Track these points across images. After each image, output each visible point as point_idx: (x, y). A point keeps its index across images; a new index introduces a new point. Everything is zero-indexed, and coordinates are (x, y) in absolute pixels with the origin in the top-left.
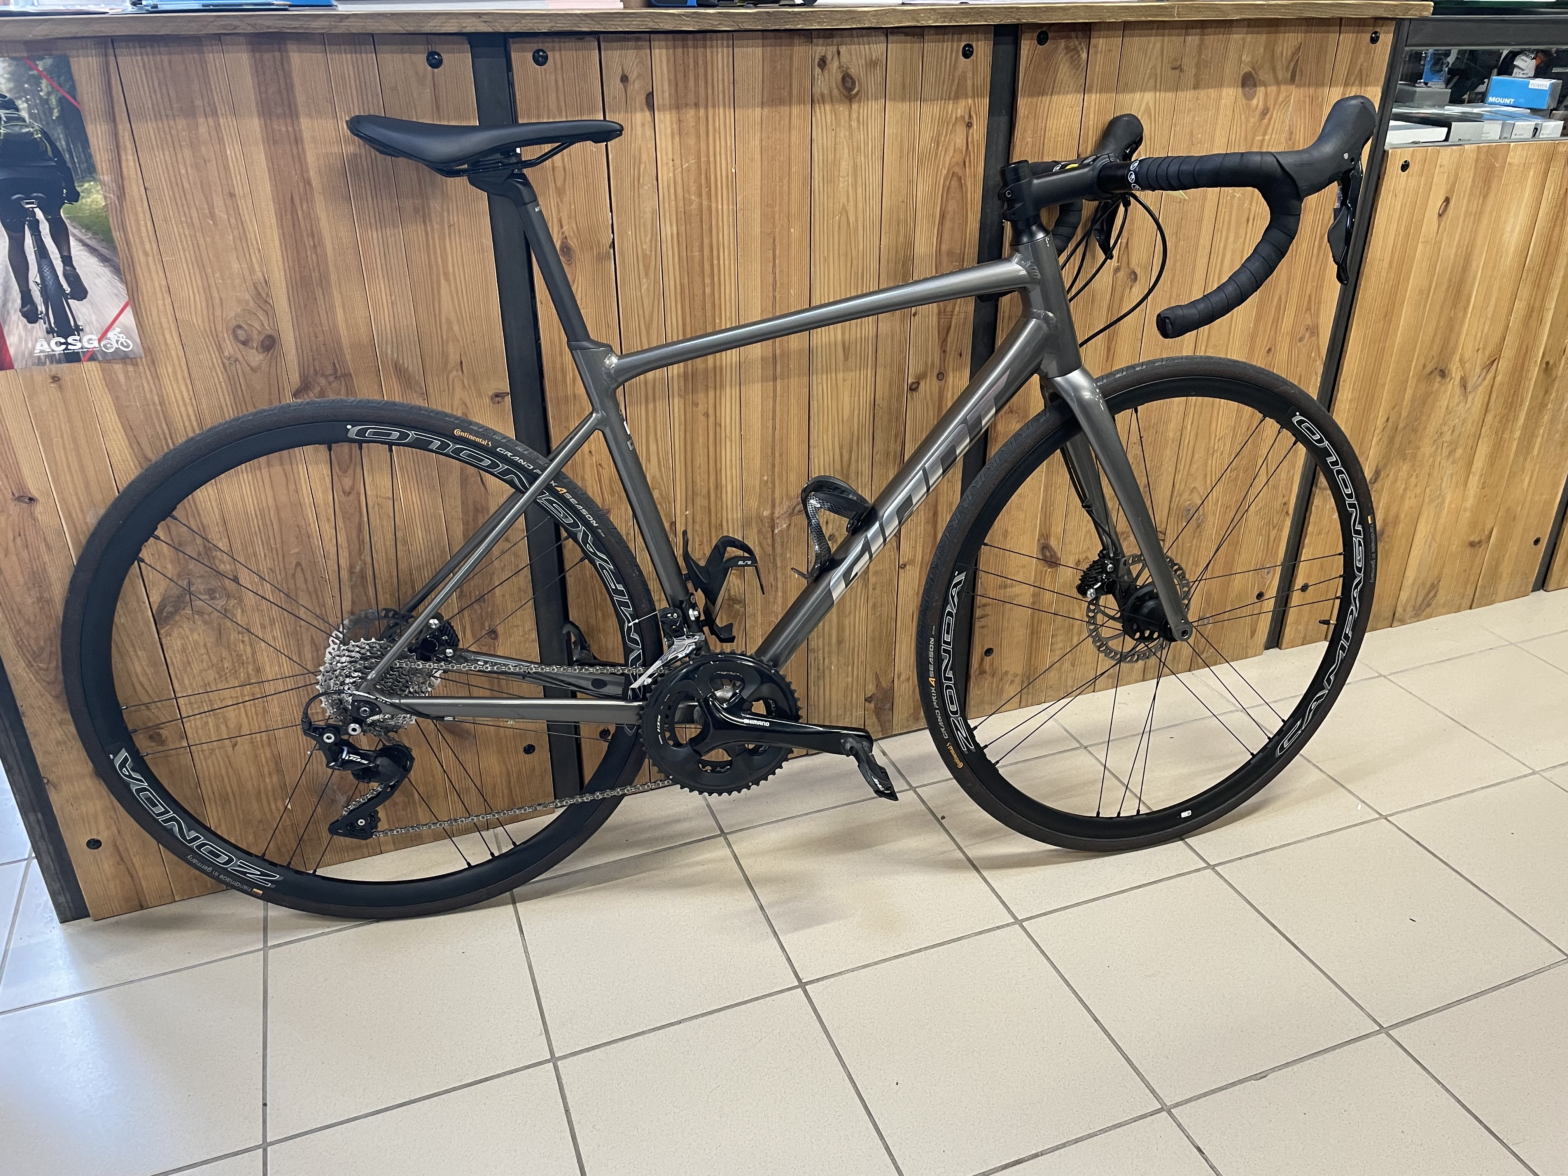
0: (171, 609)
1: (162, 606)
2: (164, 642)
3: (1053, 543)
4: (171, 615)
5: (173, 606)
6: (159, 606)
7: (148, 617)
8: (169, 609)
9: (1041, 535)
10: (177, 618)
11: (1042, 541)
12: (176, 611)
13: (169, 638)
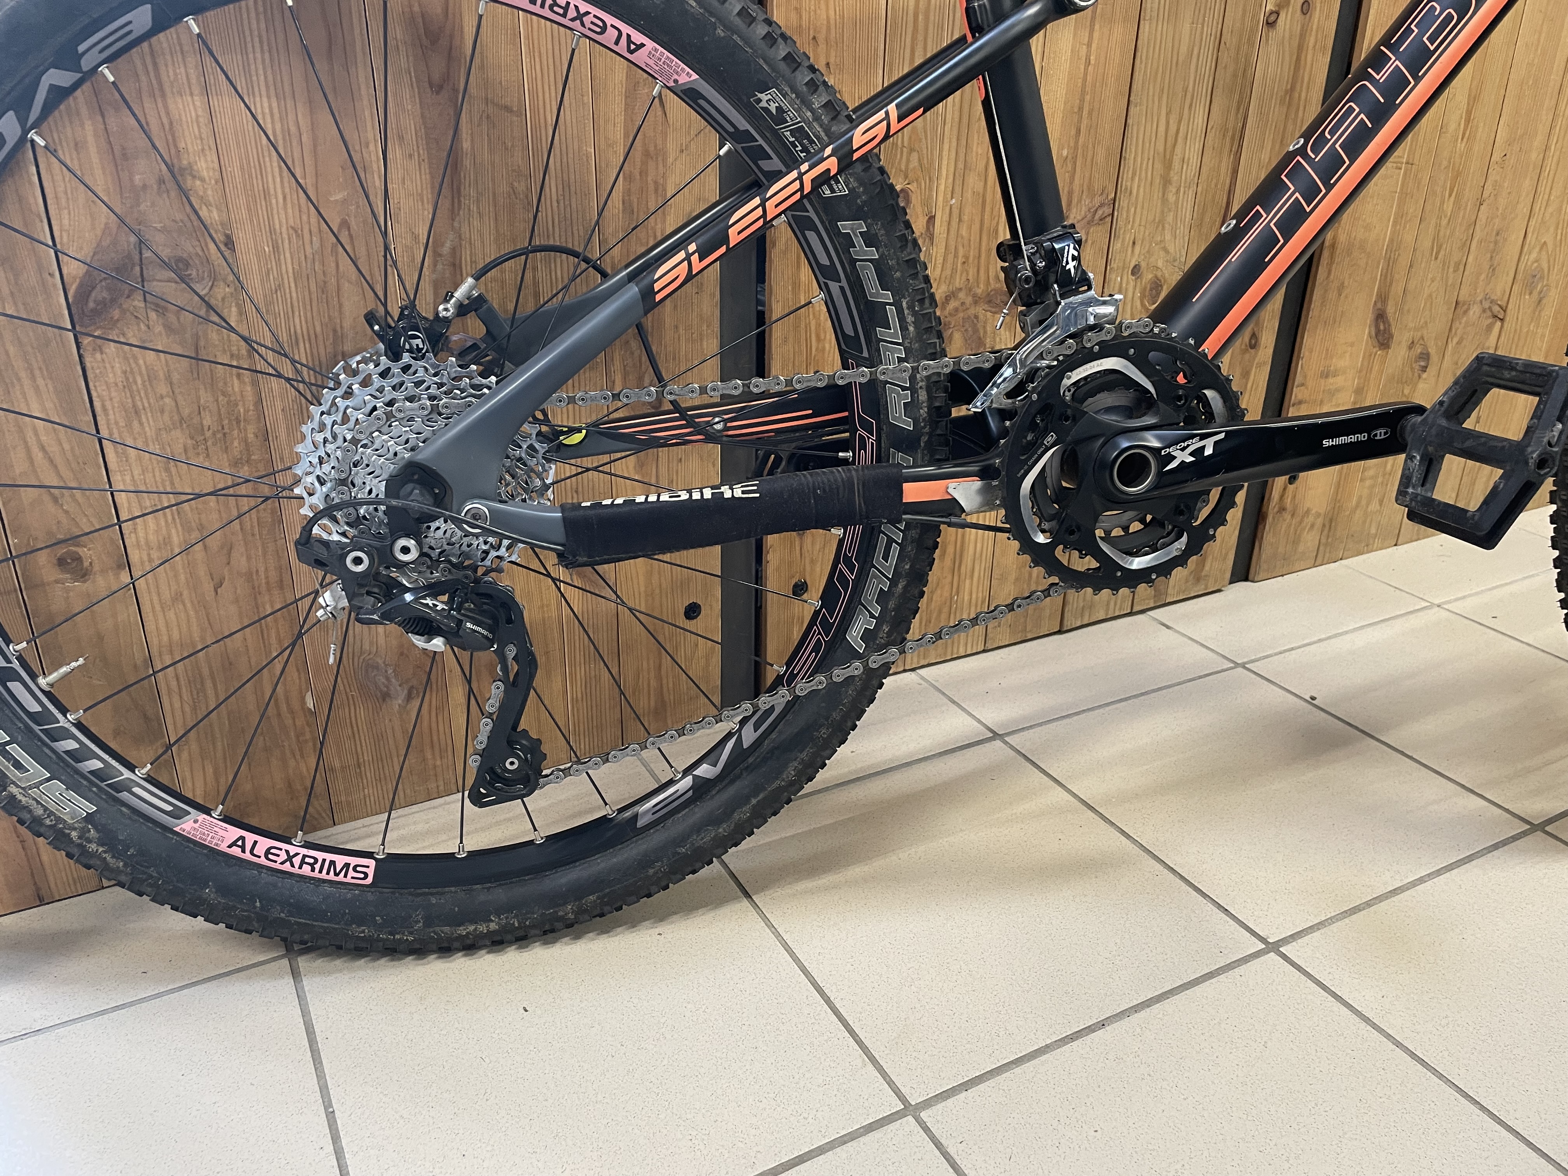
0: (105, 294)
1: (86, 289)
2: (88, 360)
3: (1390, 310)
4: (104, 306)
5: (108, 289)
6: (81, 285)
7: (60, 306)
8: (100, 294)
9: (1379, 295)
10: (116, 314)
11: (1379, 305)
12: (113, 301)
13: (98, 356)
